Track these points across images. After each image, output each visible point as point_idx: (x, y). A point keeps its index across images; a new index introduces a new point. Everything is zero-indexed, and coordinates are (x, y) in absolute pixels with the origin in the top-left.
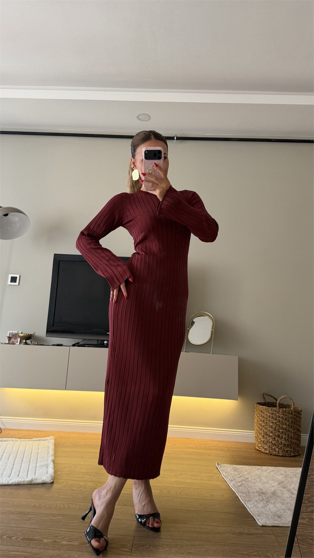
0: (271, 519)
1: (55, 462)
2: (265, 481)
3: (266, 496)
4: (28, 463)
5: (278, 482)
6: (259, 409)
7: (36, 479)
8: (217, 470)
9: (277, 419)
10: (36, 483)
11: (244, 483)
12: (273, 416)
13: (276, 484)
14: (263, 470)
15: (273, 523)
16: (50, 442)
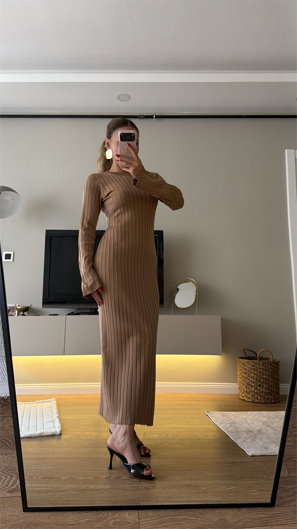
0: (259, 450)
1: (60, 418)
2: (251, 422)
3: (253, 433)
4: (36, 421)
6: (241, 362)
7: (45, 432)
8: (207, 416)
9: (258, 370)
10: (45, 435)
11: (232, 425)
12: (254, 367)
13: (260, 424)
14: (248, 414)
15: (261, 453)
16: (52, 403)
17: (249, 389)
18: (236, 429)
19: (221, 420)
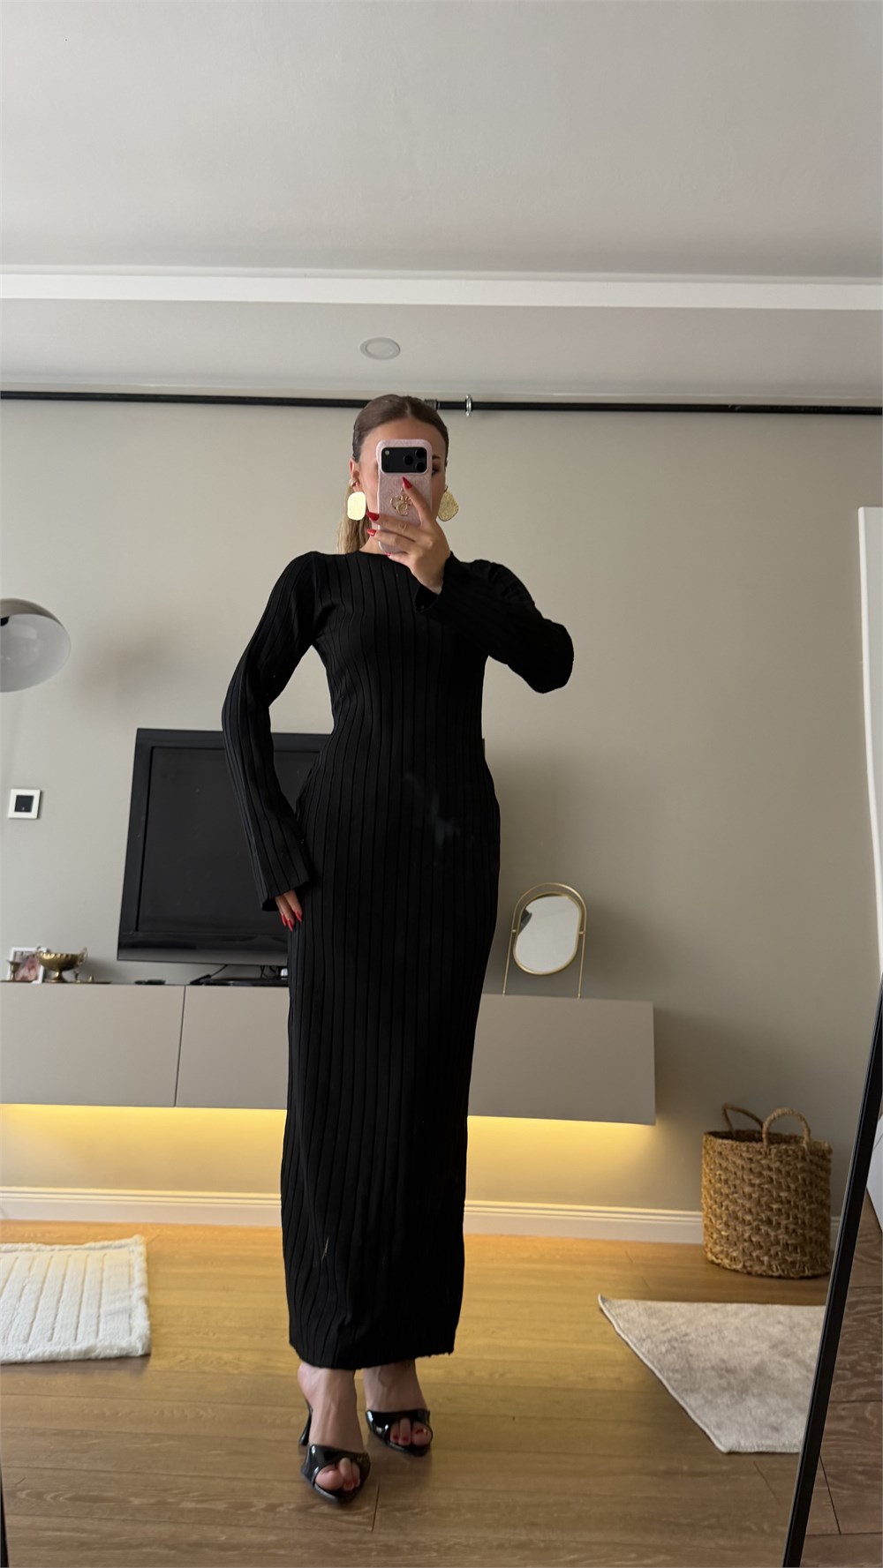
0: (751, 1435)
1: (151, 1302)
2: (735, 1339)
3: (737, 1377)
4: (77, 1308)
5: (770, 1342)
6: (712, 1148)
7: (101, 1346)
8: (600, 1314)
9: (765, 1173)
10: (100, 1357)
11: (676, 1345)
12: (753, 1165)
13: (764, 1347)
14: (727, 1313)
15: (758, 1447)
16: (133, 1251)
17: (735, 1230)
18: (687, 1359)
19: (641, 1330)
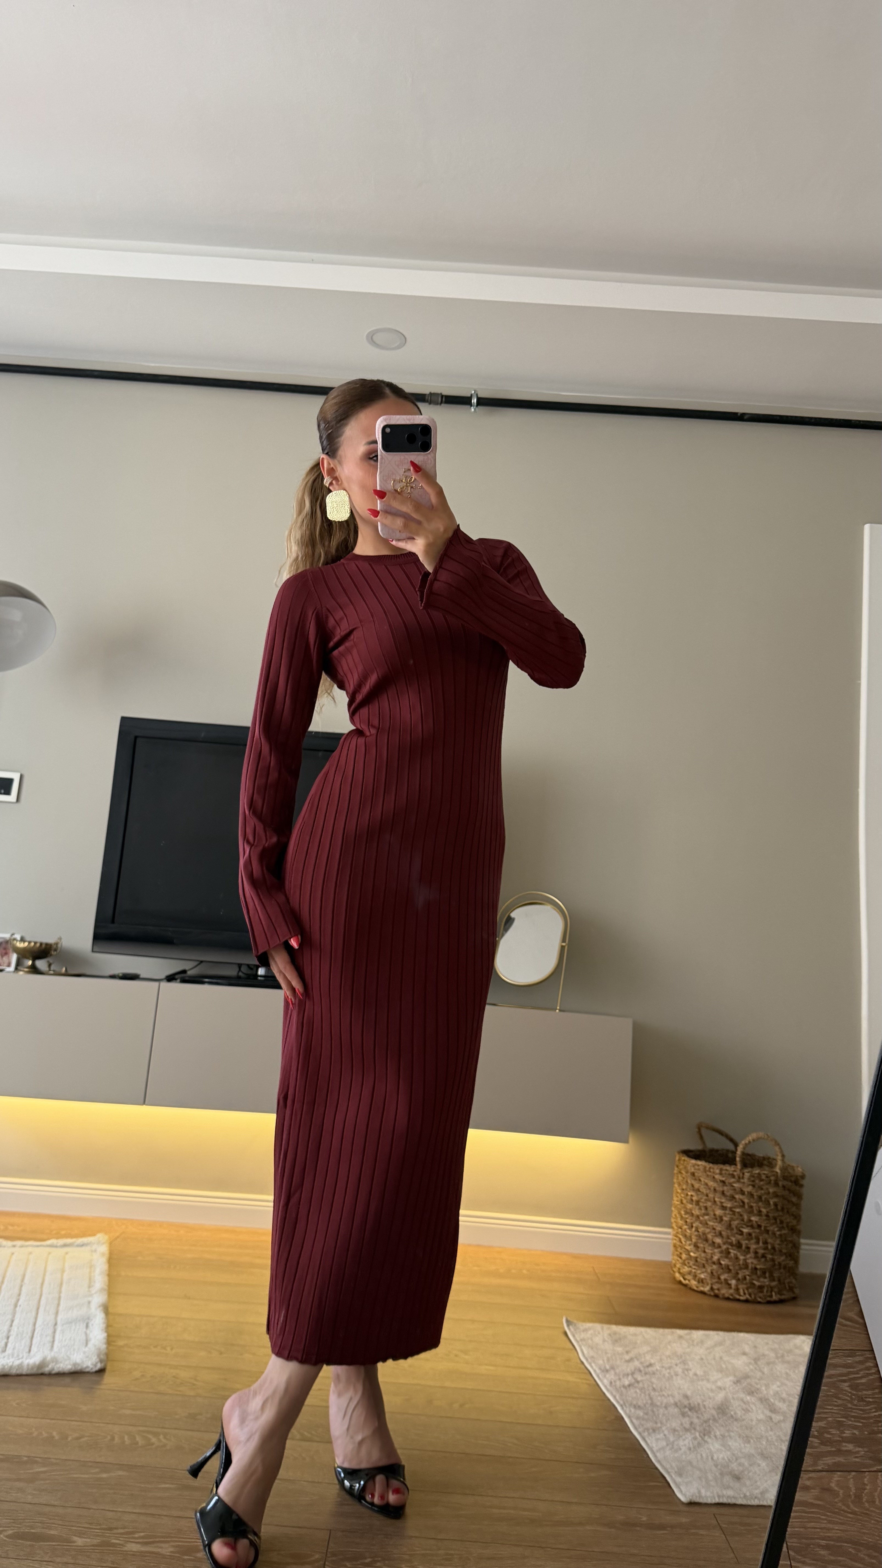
0: (713, 1483)
1: (110, 1310)
2: (700, 1372)
3: (700, 1416)
4: (34, 1313)
5: (735, 1376)
6: (685, 1168)
7: (55, 1360)
8: (565, 1338)
9: (737, 1196)
10: (53, 1372)
11: (639, 1378)
12: (725, 1188)
13: (728, 1381)
14: (693, 1341)
15: (719, 1497)
16: (95, 1251)
17: (705, 1252)
18: (650, 1394)
19: (605, 1359)
